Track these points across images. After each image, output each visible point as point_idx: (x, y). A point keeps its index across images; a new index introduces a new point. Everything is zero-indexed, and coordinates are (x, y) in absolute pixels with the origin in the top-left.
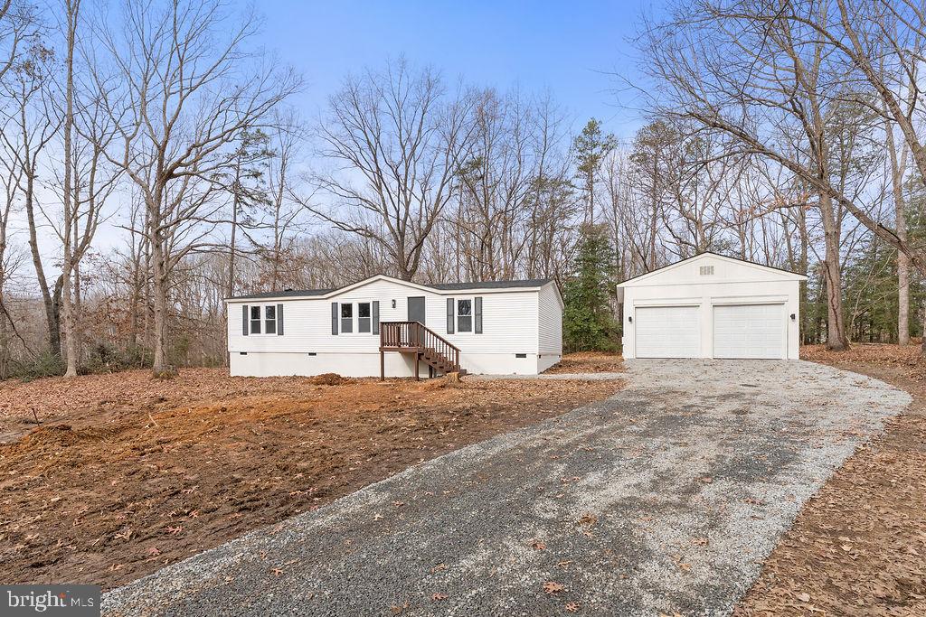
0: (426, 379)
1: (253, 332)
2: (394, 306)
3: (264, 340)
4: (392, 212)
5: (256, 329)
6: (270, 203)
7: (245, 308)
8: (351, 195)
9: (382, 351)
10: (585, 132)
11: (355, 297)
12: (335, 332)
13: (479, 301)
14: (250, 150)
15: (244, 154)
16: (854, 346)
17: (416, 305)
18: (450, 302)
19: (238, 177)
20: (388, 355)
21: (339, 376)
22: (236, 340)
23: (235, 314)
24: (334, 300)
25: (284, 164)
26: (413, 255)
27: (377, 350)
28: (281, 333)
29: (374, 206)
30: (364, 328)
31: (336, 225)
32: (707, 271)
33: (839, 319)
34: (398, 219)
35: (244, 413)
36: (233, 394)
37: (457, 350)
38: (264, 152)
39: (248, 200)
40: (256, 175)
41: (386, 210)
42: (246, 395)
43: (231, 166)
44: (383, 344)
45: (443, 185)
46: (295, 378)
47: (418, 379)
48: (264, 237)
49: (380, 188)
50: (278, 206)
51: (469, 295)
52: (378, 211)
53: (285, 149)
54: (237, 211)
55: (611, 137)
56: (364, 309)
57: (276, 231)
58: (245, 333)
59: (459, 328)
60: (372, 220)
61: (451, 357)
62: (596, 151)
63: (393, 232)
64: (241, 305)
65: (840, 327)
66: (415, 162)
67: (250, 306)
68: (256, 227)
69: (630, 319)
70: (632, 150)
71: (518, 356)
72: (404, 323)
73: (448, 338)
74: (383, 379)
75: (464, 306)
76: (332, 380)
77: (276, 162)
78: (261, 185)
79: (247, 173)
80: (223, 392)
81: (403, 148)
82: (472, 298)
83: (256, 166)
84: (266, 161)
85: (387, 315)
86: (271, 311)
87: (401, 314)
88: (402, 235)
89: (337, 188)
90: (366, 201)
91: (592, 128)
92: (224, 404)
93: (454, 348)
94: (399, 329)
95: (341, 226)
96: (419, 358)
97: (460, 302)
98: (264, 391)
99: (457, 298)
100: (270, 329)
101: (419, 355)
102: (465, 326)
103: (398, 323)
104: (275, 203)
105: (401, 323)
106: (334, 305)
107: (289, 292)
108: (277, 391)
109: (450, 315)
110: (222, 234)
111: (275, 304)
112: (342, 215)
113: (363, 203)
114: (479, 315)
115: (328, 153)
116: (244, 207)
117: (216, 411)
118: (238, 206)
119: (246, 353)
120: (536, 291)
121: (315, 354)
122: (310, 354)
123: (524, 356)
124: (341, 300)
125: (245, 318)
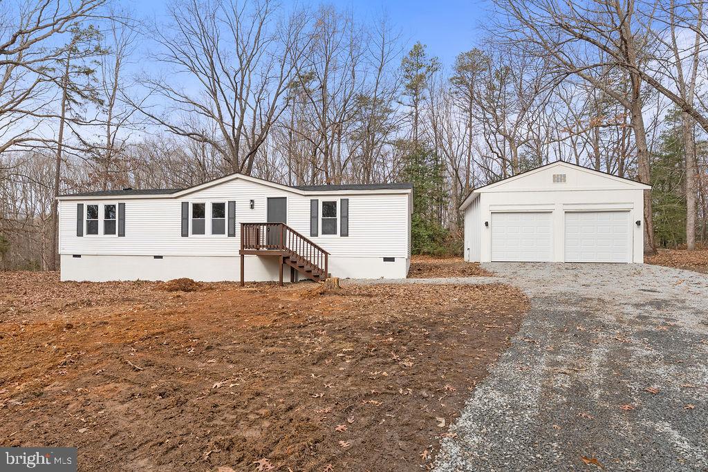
0: (288, 283)
1: (89, 232)
2: (252, 207)
3: (101, 241)
4: (227, 119)
5: (93, 229)
6: (101, 102)
7: (80, 207)
8: (184, 100)
9: (242, 254)
10: (411, 53)
11: (208, 196)
12: (185, 234)
13: (345, 203)
14: (81, 47)
15: (74, 51)
16: (660, 251)
17: (277, 207)
18: (314, 204)
19: (67, 73)
20: (247, 258)
21: (192, 281)
22: (68, 240)
23: (68, 212)
24: (184, 199)
25: (118, 64)
26: (247, 161)
27: (237, 254)
28: (122, 234)
29: (209, 112)
30: (218, 229)
31: (169, 129)
32: (559, 179)
33: (650, 226)
34: (234, 127)
35: (99, 332)
36: (74, 304)
37: (326, 254)
38: (97, 49)
39: (77, 98)
40: (88, 72)
41: (221, 116)
42: (89, 305)
43: (61, 60)
44: (243, 246)
45: (278, 95)
46: (139, 283)
47: (282, 284)
48: (95, 135)
49: (215, 94)
50: (111, 105)
51: (335, 197)
52: (213, 117)
53: (119, 47)
54: (65, 108)
55: (434, 60)
56: (218, 209)
57: (108, 131)
58: (80, 234)
59: (323, 230)
60: (207, 125)
61: (318, 261)
62: (422, 71)
63: (228, 138)
64: (75, 204)
65: (651, 234)
66: (250, 72)
67: (86, 204)
68: (89, 124)
69: (487, 224)
70: (453, 73)
71: (386, 259)
72: (264, 224)
73: (313, 240)
74: (242, 283)
75: (329, 208)
76: (185, 285)
77: (111, 60)
78: (93, 83)
79: (77, 70)
80: (59, 302)
81: (240, 57)
82: (338, 200)
83: (88, 62)
84: (99, 58)
85: (244, 215)
86: (109, 210)
87: (260, 215)
88: (237, 141)
89: (171, 94)
90: (200, 107)
91: (417, 51)
92: (65, 318)
93: (323, 251)
94: (258, 231)
95: (174, 129)
96: (284, 262)
97: (324, 203)
98: (112, 301)
99: (321, 200)
100: (109, 229)
101: (284, 258)
102: (329, 229)
103: (257, 224)
104: (107, 102)
105: (261, 224)
106: (185, 205)
107: (129, 191)
108: (128, 300)
109: (314, 217)
110: (49, 130)
111: (116, 203)
112: (176, 119)
113: (197, 108)
114: (345, 217)
115: (162, 57)
116: (73, 105)
117: (59, 329)
118: (66, 103)
119: (79, 256)
120: (405, 194)
121: (161, 257)
122: (156, 257)
123: (392, 259)
124: (192, 199)
125: (79, 218)
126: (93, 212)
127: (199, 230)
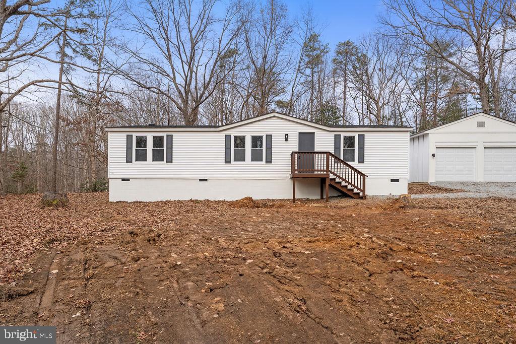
1: (138, 159)
2: (286, 140)
3: (150, 167)
5: (141, 157)
7: (129, 138)
9: (294, 176)
11: (248, 131)
12: (228, 161)
18: (337, 138)
24: (227, 133)
27: (274, 177)
28: (170, 161)
30: (256, 157)
32: (481, 124)
37: (365, 177)
44: (294, 171)
51: (354, 133)
52: (168, 76)
56: (256, 140)
58: (129, 161)
59: (344, 158)
61: (357, 182)
64: (124, 135)
67: (134, 135)
69: (433, 155)
71: (392, 180)
74: (294, 200)
85: (279, 146)
86: (158, 142)
87: (293, 146)
93: (362, 174)
96: (330, 183)
97: (345, 137)
99: (343, 135)
100: (158, 156)
101: (330, 179)
102: (349, 157)
106: (228, 138)
109: (337, 148)
111: (164, 135)
119: (128, 180)
120: (407, 131)
121: (206, 180)
122: (201, 180)
123: (397, 180)
124: (234, 133)
125: (129, 146)
126: (141, 142)
127: (240, 157)
